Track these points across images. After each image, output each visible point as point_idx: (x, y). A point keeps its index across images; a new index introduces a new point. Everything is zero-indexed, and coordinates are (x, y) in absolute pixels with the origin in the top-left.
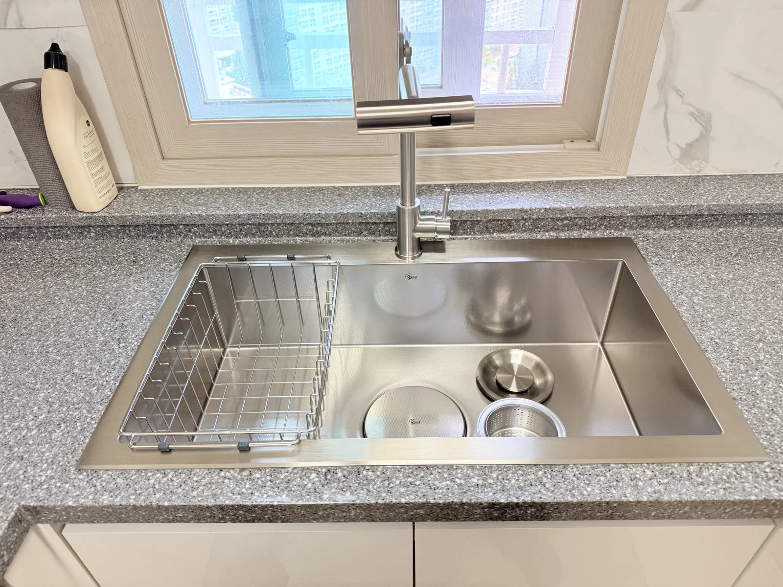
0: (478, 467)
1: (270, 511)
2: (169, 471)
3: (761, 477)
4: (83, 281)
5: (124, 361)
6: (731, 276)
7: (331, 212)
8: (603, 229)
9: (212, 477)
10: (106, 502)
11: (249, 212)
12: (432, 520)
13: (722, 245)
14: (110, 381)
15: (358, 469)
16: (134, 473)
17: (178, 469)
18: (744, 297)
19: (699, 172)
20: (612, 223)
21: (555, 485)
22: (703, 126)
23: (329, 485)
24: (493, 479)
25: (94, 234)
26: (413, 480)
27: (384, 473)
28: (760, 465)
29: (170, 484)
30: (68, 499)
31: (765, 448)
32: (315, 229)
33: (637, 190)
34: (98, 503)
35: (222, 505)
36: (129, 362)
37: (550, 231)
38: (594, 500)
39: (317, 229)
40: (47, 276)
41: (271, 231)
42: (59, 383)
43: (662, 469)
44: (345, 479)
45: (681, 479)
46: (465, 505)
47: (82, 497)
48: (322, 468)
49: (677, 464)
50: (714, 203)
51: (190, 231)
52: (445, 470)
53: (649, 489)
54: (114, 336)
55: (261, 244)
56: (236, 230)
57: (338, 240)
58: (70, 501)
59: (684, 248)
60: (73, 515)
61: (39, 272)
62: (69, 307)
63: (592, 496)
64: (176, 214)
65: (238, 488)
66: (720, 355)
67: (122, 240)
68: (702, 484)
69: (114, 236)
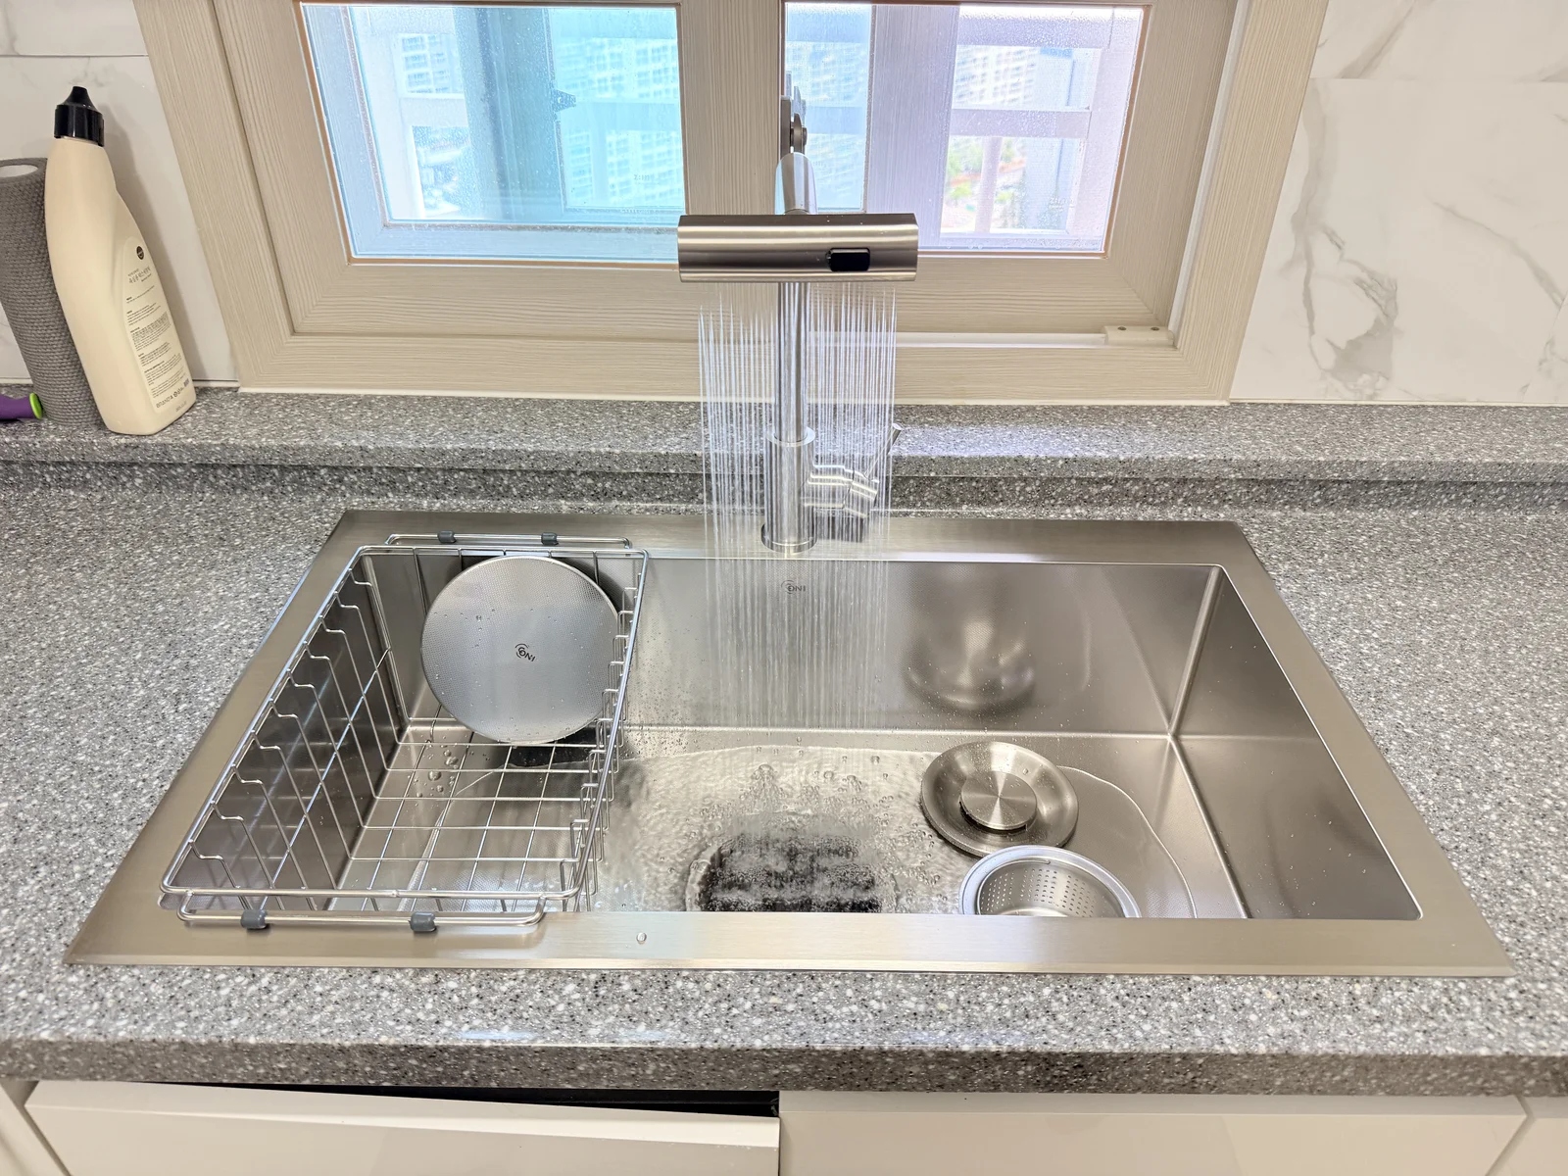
0: (917, 976)
1: (474, 1061)
2: (263, 970)
3: (1499, 1008)
4: (111, 575)
5: (185, 740)
6: (1435, 604)
7: (633, 451)
8: (1181, 505)
9: (355, 984)
10: (121, 1034)
11: (463, 445)
12: (817, 1087)
13: (1418, 544)
14: (153, 781)
15: (665, 977)
16: (188, 974)
17: (284, 967)
18: (1462, 646)
19: (1371, 398)
20: (1199, 492)
21: (1076, 1018)
22: (1380, 305)
23: (603, 1009)
24: (949, 1002)
25: (140, 481)
26: (780, 1001)
27: (719, 986)
28: (1497, 984)
29: (264, 997)
30: (40, 1026)
31: (1507, 950)
32: (600, 485)
33: (1249, 427)
34: (105, 1036)
35: (373, 1045)
36: (194, 742)
37: (1075, 505)
38: (1157, 1051)
39: (604, 485)
40: (34, 562)
41: (508, 486)
42: (43, 782)
43: (1297, 988)
44: (637, 997)
45: (1335, 1009)
46: (887, 1056)
47: (72, 1021)
48: (589, 971)
49: (1329, 978)
50: (1403, 458)
51: (340, 481)
52: (848, 982)
53: (1271, 1030)
54: (167, 689)
55: (486, 511)
56: (436, 481)
57: (647, 510)
58: (44, 1030)
59: (1341, 546)
60: (50, 1062)
61: (20, 554)
62: (78, 626)
63: (1152, 1041)
64: (312, 444)
65: (408, 1011)
66: (1415, 759)
67: (200, 495)
68: (1379, 1020)
69: (182, 487)
